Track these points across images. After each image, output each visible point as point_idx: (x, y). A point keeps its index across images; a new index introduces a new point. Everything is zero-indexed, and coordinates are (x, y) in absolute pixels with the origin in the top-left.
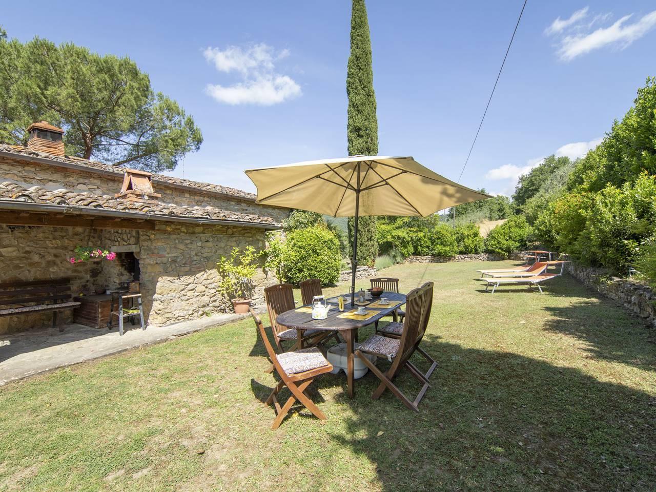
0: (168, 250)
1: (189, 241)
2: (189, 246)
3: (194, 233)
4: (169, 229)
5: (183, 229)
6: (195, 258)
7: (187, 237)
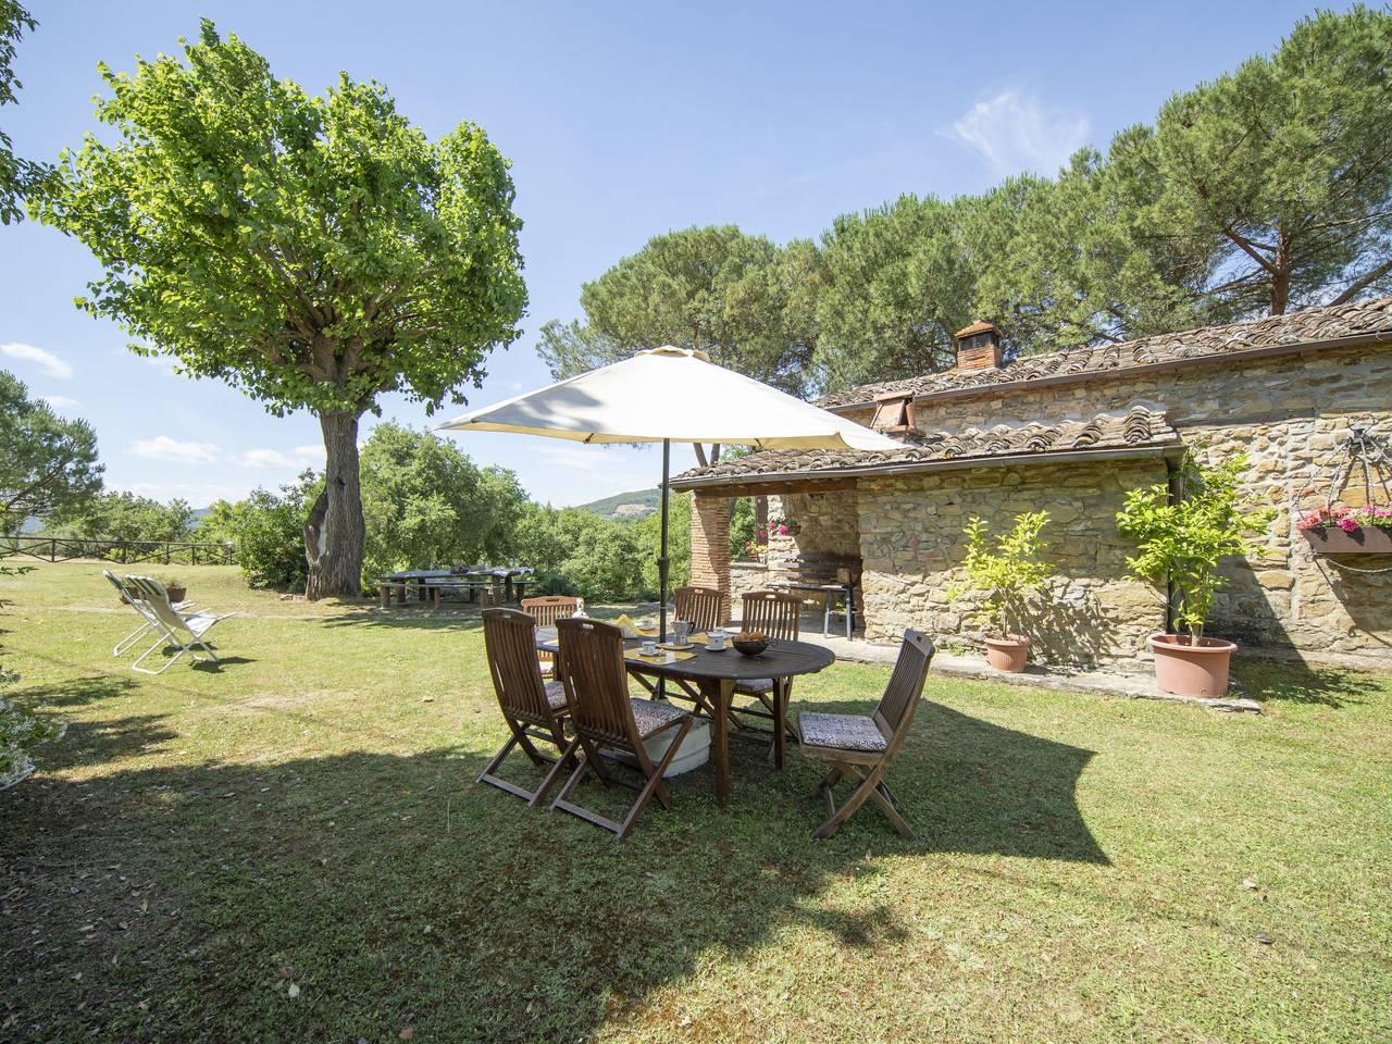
0: (874, 523)
1: (910, 506)
2: (912, 515)
3: (922, 489)
4: (873, 486)
5: (900, 485)
6: (924, 537)
7: (909, 497)
